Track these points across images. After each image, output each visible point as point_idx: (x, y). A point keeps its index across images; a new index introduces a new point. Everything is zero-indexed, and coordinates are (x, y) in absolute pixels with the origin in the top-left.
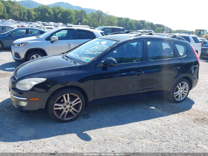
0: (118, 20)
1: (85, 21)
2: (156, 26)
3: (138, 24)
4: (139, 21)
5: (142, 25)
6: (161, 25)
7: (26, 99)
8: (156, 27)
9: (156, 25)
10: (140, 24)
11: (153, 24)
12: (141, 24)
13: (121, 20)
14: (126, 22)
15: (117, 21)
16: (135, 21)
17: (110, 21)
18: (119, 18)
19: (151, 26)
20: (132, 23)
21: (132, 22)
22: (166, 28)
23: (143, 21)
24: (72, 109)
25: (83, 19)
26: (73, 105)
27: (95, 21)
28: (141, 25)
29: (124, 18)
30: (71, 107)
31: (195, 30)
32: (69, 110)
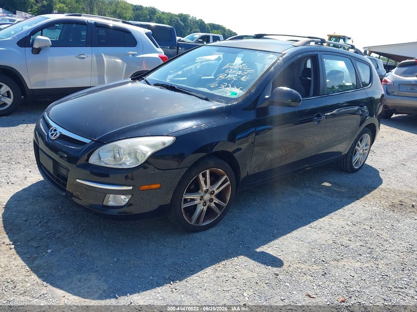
0: (134, 10)
1: (60, 7)
2: (209, 27)
3: (174, 21)
4: (176, 15)
5: (183, 24)
6: (219, 25)
7: (131, 188)
8: (210, 29)
9: (210, 24)
10: (178, 22)
11: (204, 22)
12: (181, 22)
13: (140, 12)
14: (150, 16)
15: (132, 12)
16: (168, 14)
17: (118, 12)
18: (135, 6)
19: (200, 28)
20: (164, 19)
21: (163, 16)
22: (229, 33)
23: (185, 15)
24: (214, 201)
25: (56, 4)
26: (216, 192)
27: (84, 8)
28: (180, 24)
29: (146, 7)
30: (213, 197)
31: (328, 35)
32: (208, 203)
